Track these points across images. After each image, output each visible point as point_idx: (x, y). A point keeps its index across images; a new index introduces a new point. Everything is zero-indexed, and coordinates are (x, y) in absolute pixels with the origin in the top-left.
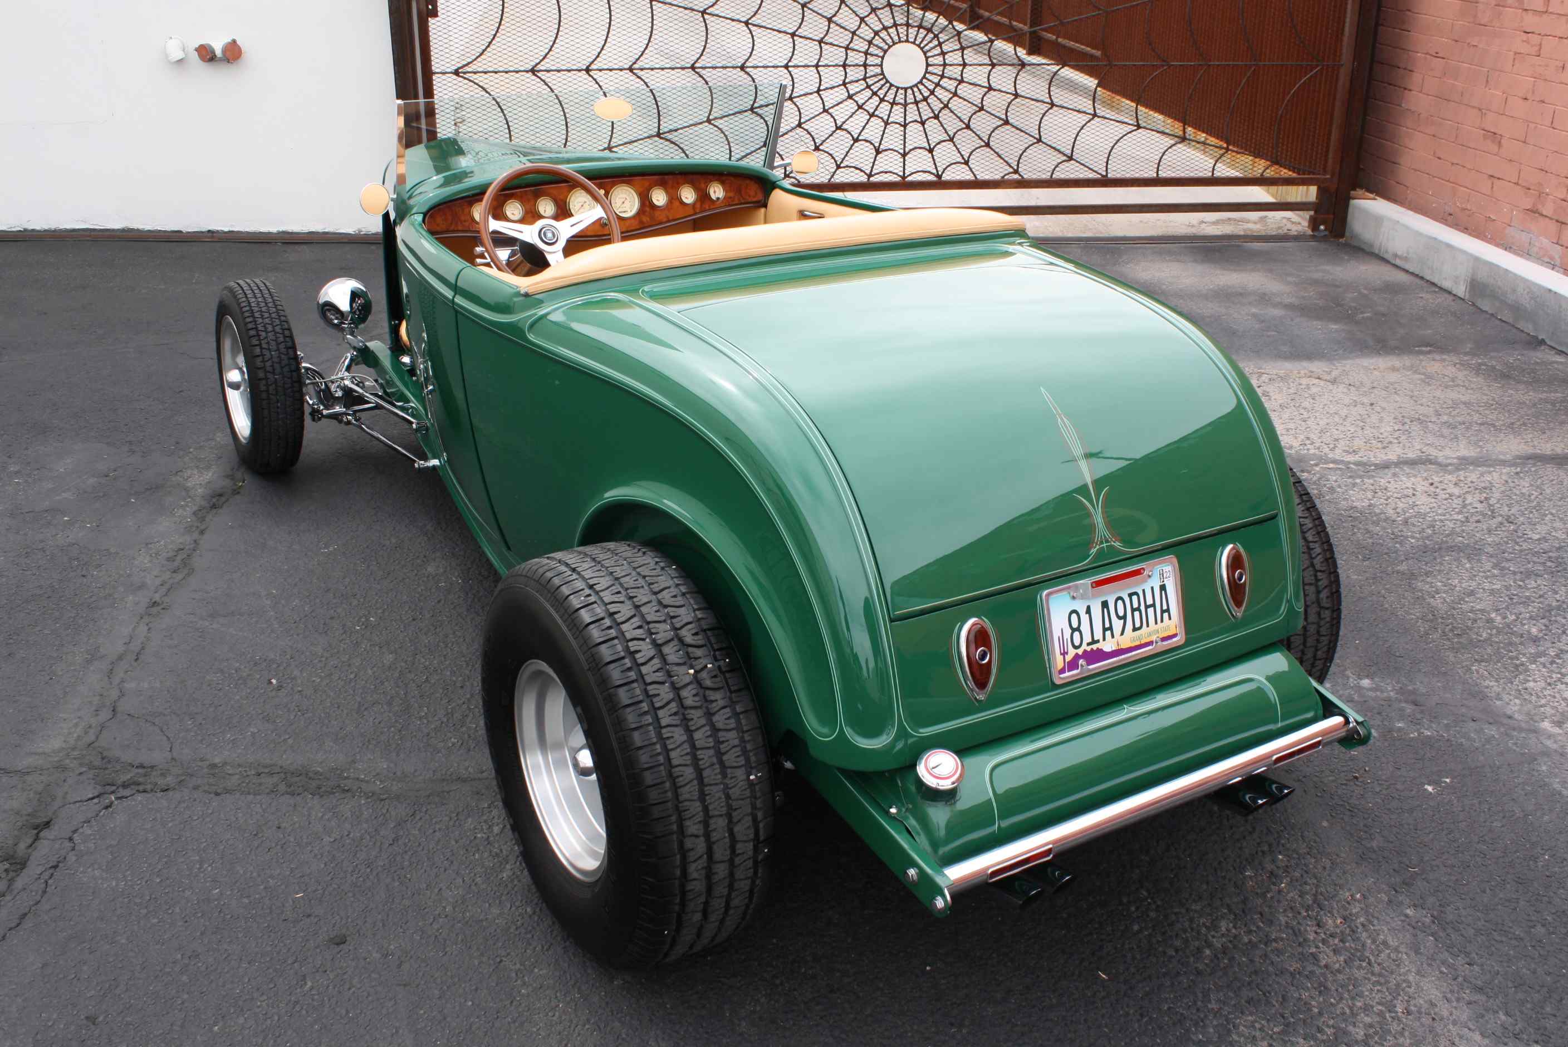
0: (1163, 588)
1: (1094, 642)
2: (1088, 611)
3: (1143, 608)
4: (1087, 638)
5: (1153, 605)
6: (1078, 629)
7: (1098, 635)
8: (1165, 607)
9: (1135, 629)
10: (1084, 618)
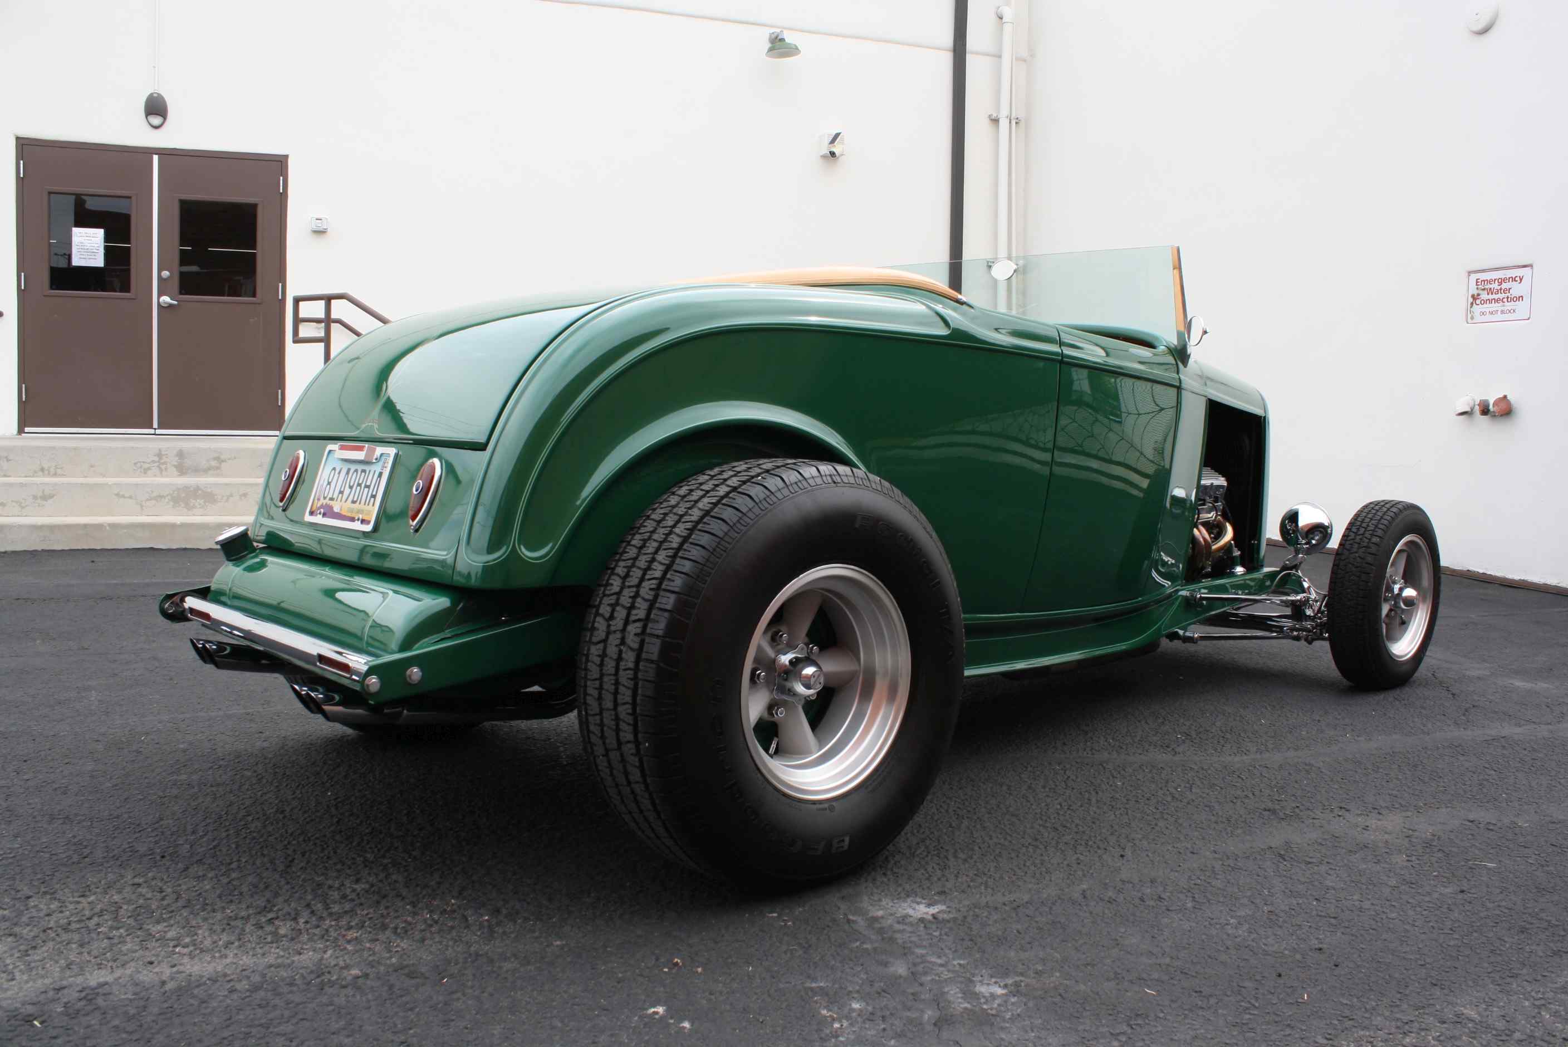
0: (380, 475)
1: (332, 499)
2: (339, 473)
3: (363, 485)
4: (330, 496)
5: (368, 487)
6: (329, 483)
7: (335, 496)
8: (374, 493)
9: (354, 502)
10: (337, 475)
